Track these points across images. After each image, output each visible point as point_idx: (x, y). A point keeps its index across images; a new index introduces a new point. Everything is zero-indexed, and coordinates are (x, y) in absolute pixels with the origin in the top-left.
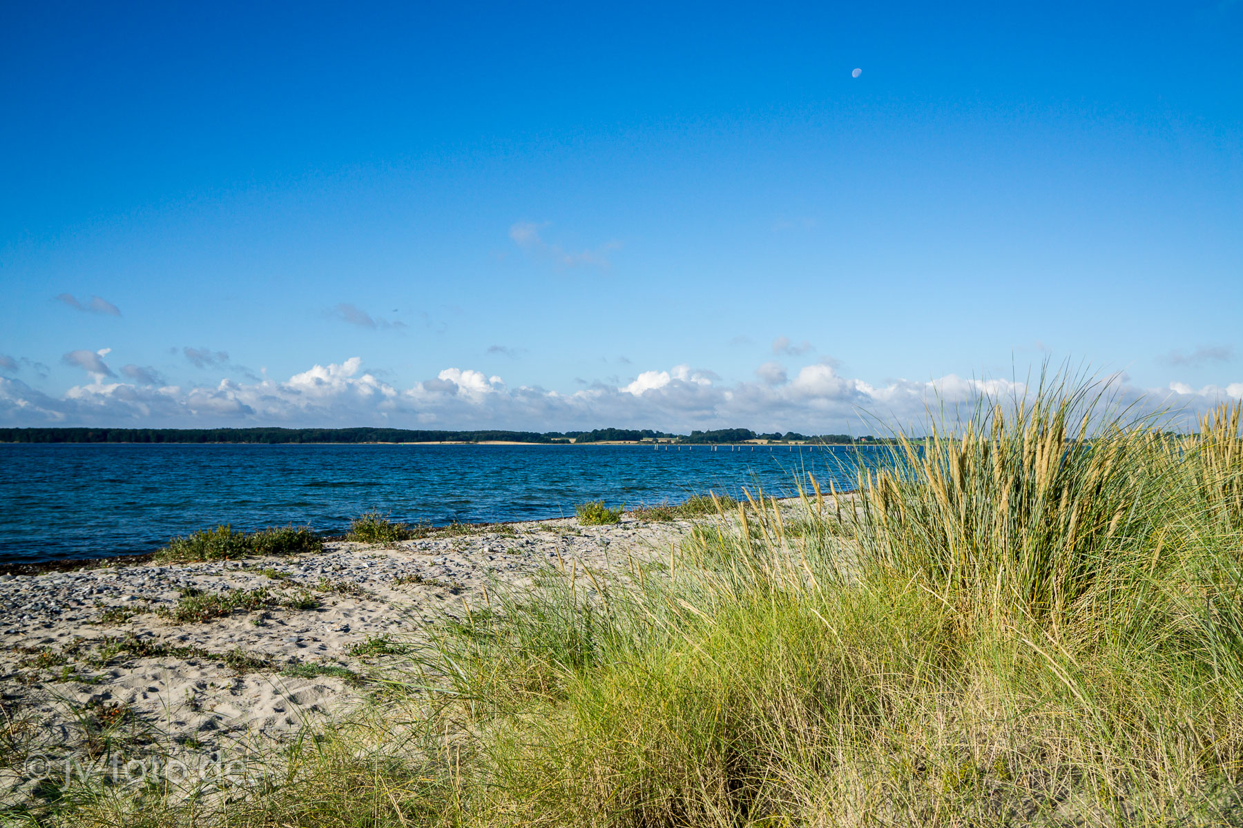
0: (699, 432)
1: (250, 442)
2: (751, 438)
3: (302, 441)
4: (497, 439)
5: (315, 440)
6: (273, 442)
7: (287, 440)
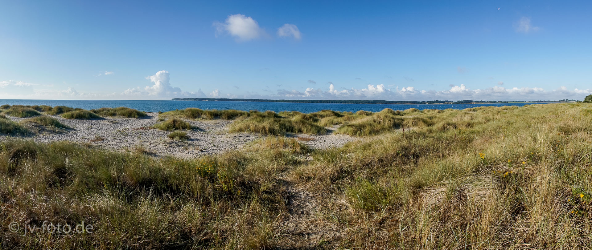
0: (459, 101)
1: (351, 103)
2: (472, 102)
3: (363, 103)
4: (409, 103)
5: (366, 103)
6: (357, 103)
7: (360, 103)
